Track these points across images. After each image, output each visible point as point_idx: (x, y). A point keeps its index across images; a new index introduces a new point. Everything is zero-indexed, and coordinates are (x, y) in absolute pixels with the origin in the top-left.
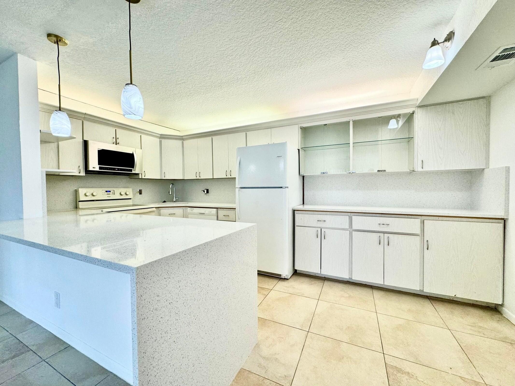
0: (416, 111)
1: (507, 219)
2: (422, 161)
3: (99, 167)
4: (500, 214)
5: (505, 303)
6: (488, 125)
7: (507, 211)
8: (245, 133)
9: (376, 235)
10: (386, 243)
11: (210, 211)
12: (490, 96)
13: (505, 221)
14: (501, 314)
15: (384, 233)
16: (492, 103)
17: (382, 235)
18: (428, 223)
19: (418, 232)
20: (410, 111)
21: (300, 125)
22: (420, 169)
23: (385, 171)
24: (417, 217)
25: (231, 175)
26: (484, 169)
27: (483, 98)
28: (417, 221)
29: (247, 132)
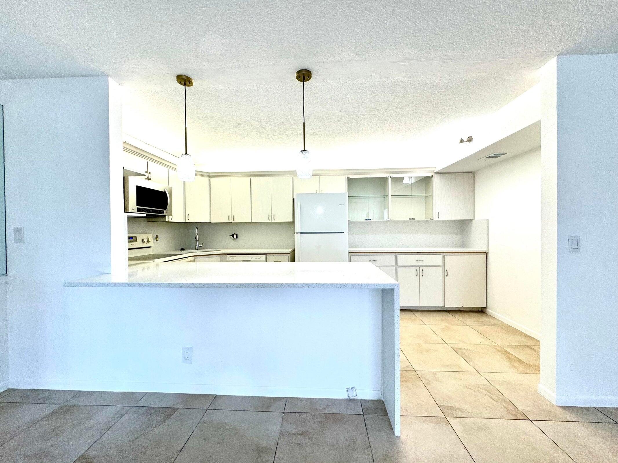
0: (434, 176)
1: (488, 252)
2: (438, 213)
3: (138, 208)
4: (484, 249)
5: (488, 306)
6: (474, 191)
7: (488, 248)
8: (291, 177)
9: (414, 269)
10: (421, 274)
11: (258, 257)
12: (474, 172)
13: (486, 253)
14: (486, 313)
15: (420, 267)
16: (476, 177)
17: (418, 269)
18: (448, 258)
19: (441, 264)
20: (429, 175)
21: (347, 176)
22: (437, 219)
23: (414, 219)
24: (440, 253)
25: (274, 220)
26: (472, 220)
27: (471, 172)
28: (440, 257)
29: (294, 177)
